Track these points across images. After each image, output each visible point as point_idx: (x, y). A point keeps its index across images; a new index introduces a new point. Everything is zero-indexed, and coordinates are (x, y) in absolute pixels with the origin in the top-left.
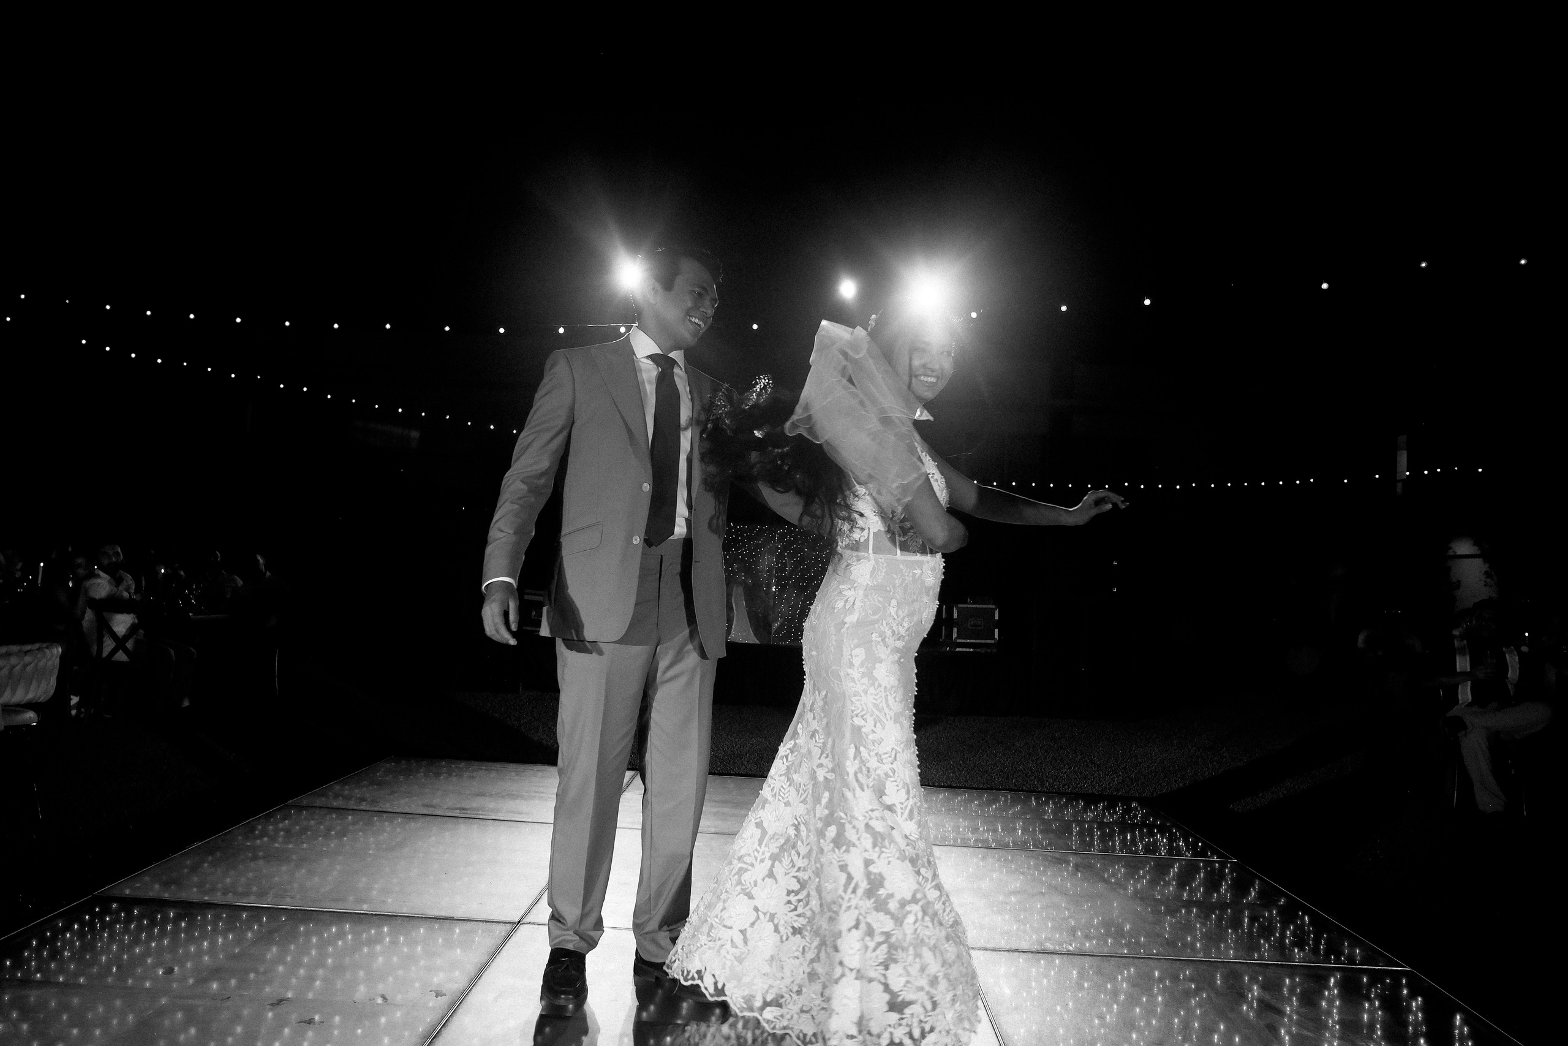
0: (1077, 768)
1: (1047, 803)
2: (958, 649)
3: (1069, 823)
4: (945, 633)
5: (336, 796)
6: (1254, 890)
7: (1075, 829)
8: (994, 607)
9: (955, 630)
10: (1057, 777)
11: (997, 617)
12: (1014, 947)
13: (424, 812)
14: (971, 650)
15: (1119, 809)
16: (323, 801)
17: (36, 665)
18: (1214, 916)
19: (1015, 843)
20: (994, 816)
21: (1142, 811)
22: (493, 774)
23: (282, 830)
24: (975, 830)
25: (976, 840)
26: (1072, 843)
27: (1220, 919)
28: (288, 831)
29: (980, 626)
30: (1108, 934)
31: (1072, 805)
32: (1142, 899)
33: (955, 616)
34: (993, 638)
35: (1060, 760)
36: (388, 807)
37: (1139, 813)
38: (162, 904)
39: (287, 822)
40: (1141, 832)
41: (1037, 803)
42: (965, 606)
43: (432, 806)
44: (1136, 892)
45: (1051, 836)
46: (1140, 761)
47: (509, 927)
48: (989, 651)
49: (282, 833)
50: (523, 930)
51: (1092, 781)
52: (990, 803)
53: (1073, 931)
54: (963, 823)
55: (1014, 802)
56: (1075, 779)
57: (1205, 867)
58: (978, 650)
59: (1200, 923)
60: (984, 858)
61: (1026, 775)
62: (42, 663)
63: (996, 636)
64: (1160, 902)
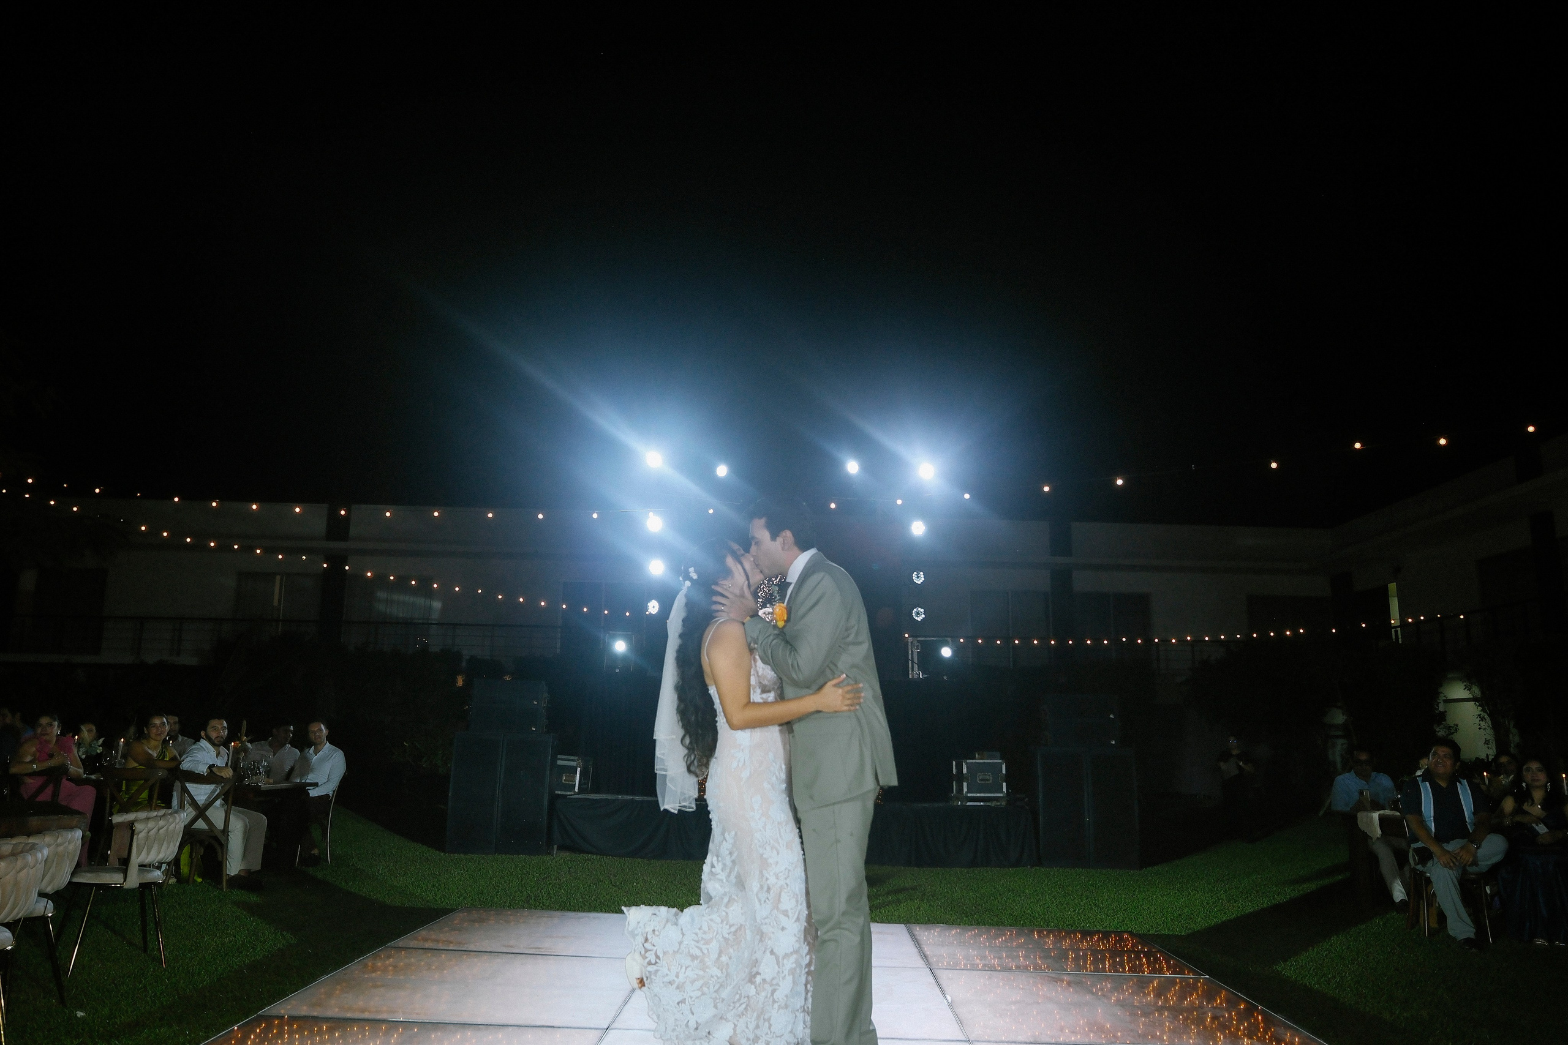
0: (1081, 911)
1: (1048, 936)
2: (968, 804)
3: (1067, 950)
4: (956, 788)
5: (426, 940)
6: (1220, 998)
7: (1071, 955)
8: (1000, 761)
9: (965, 784)
10: (1062, 919)
11: (1004, 772)
12: (1011, 1040)
13: (505, 950)
14: (982, 804)
15: (1112, 940)
16: (413, 944)
17: (168, 828)
18: (1181, 1017)
19: (1018, 967)
20: (999, 947)
21: (1132, 941)
22: (556, 921)
23: (390, 965)
24: (984, 957)
25: (984, 965)
26: (1067, 967)
27: (1185, 1019)
28: (395, 967)
29: (988, 780)
30: (1091, 1031)
31: (1070, 937)
32: (1122, 1006)
33: (965, 771)
34: (1002, 792)
35: (1066, 904)
36: (472, 947)
37: (1129, 943)
38: (316, 1020)
39: (391, 959)
40: (1129, 957)
41: (1039, 936)
42: (974, 761)
43: (511, 947)
44: (1118, 1000)
45: (1049, 961)
46: (1141, 903)
47: (598, 1033)
48: (999, 804)
49: (391, 968)
50: (612, 1034)
51: (1094, 922)
52: (996, 937)
53: (1062, 1030)
54: (973, 952)
55: (1018, 935)
56: (1079, 919)
57: (1181, 982)
58: (988, 804)
59: (1168, 1021)
60: (990, 978)
61: (1033, 917)
62: (171, 827)
63: (1005, 790)
64: (1138, 1008)
